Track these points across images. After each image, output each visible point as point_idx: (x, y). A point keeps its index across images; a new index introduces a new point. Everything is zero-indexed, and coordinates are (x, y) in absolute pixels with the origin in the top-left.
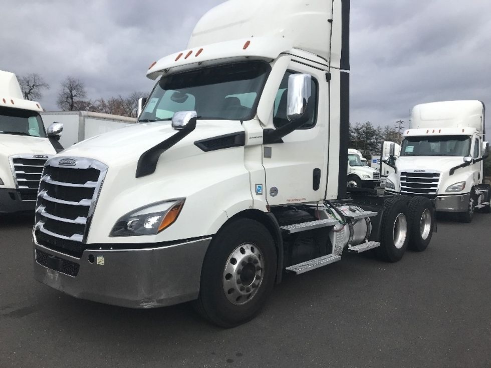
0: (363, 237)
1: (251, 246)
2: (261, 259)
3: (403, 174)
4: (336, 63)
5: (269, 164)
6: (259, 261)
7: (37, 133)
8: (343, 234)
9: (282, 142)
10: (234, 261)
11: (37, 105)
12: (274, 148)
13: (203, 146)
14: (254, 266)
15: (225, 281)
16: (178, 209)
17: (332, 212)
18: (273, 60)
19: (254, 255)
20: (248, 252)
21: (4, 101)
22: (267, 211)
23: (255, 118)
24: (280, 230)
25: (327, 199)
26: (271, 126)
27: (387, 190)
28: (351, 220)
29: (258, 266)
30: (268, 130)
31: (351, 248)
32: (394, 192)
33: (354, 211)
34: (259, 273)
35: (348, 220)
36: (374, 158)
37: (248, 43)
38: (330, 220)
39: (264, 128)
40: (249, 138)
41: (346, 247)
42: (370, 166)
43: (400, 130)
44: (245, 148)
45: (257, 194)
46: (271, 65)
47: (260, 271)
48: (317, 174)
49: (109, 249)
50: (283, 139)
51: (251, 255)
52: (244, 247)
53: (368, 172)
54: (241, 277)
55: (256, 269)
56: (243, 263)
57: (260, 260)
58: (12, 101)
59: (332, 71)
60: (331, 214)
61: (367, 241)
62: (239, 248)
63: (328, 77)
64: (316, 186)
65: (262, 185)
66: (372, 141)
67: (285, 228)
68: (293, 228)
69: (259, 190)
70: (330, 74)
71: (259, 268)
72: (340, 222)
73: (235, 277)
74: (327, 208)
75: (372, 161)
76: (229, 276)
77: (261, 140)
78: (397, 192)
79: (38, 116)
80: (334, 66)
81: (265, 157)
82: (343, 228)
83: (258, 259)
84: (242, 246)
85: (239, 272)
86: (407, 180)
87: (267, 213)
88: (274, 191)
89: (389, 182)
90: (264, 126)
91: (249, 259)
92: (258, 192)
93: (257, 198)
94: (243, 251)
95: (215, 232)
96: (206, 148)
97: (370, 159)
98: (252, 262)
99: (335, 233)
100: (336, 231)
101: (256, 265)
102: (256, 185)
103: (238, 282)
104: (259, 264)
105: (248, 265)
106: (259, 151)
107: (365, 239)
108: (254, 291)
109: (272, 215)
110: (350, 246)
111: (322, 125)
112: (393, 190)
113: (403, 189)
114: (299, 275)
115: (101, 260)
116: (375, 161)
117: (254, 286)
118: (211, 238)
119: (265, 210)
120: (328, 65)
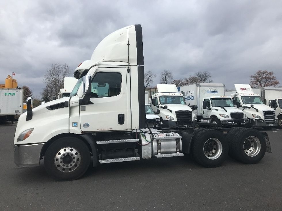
1: (71, 148)
2: (79, 155)
5: (83, 114)
9: (92, 103)
10: (59, 154)
12: (87, 107)
13: (49, 108)
22: (81, 134)
25: (132, 129)
30: (81, 99)
39: (79, 99)
40: (70, 103)
44: (70, 108)
56: (68, 153)
57: (76, 155)
59: (131, 67)
61: (178, 153)
62: (64, 149)
63: (129, 71)
64: (121, 122)
65: (77, 122)
70: (130, 69)
73: (59, 160)
76: (57, 160)
77: (78, 104)
80: (132, 65)
81: (81, 111)
84: (66, 148)
85: (61, 158)
88: (87, 125)
93: (73, 128)
95: (46, 141)
96: (50, 109)
102: (73, 123)
104: (75, 157)
105: (67, 156)
106: (78, 108)
107: (176, 152)
110: (159, 154)
111: (124, 94)
118: (44, 144)
120: (128, 65)
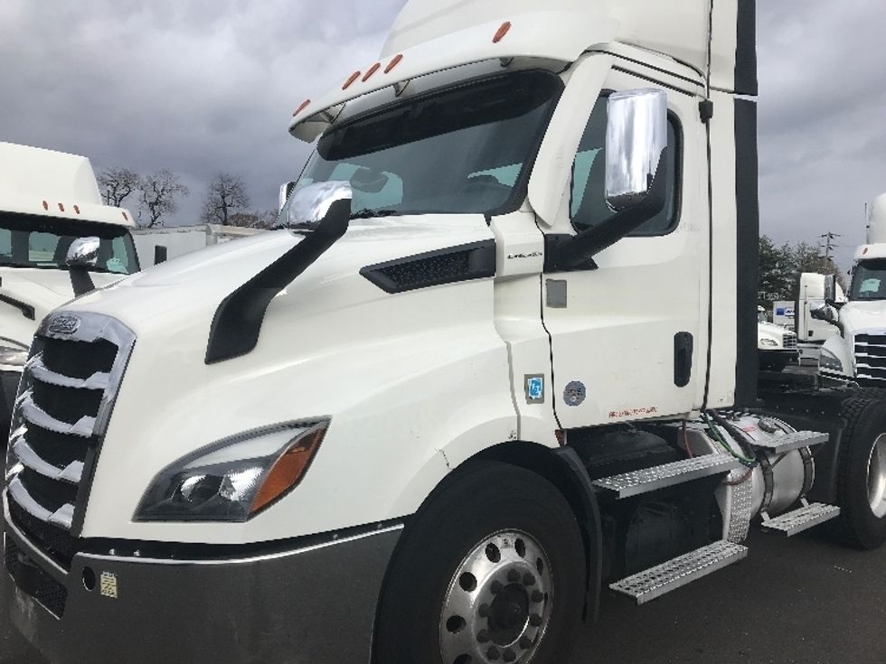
0: (794, 492)
1: (518, 536)
2: (545, 570)
3: (859, 338)
4: (724, 77)
5: (559, 322)
6: (537, 577)
7: (122, 268)
8: (749, 488)
9: (593, 266)
10: (468, 582)
11: (124, 214)
12: (575, 282)
13: (376, 275)
14: (525, 592)
15: (447, 635)
16: (307, 449)
17: (721, 435)
18: (568, 66)
19: (527, 562)
20: (509, 556)
21: (45, 204)
22: (557, 445)
23: (523, 207)
24: (592, 488)
25: (709, 406)
26: (565, 228)
27: (822, 373)
28: (766, 452)
29: (536, 592)
30: (557, 237)
31: (768, 522)
32: (838, 376)
33: (772, 431)
34: (540, 609)
35: (758, 455)
36: (778, 305)
37: (505, 28)
38: (717, 458)
39: (547, 232)
40: (506, 256)
41: (756, 520)
42: (772, 322)
43: (830, 251)
44: (497, 283)
45: (530, 400)
46: (563, 77)
47: (543, 602)
48: (683, 345)
49: (132, 555)
50: (596, 258)
51: (515, 563)
52: (499, 541)
53: (773, 334)
54: (489, 623)
55: (530, 598)
56: (493, 586)
57: (540, 573)
58: (76, 208)
59: (715, 97)
60: (716, 440)
61: (804, 501)
62: (485, 545)
63: (706, 111)
64: (682, 376)
65: (542, 376)
66: (773, 272)
67: (607, 483)
68: (628, 485)
69: (534, 389)
70: (711, 104)
71: (537, 597)
72: (741, 461)
73: (473, 625)
74: (706, 426)
75: (775, 312)
76: (456, 623)
77: (539, 262)
78: (849, 378)
79: (127, 236)
80: (718, 86)
81: (549, 304)
82: (748, 474)
83: (534, 572)
84: (492, 540)
85: (482, 610)
86: (869, 350)
87: (558, 449)
88: (576, 392)
89: (827, 355)
90: (547, 226)
91: (512, 573)
92: (533, 396)
93: (531, 412)
94: (493, 555)
95: (413, 509)
96: (392, 285)
97: (771, 308)
98: (520, 582)
99: (729, 488)
100: (733, 484)
101: (530, 589)
102: (527, 377)
103: (481, 638)
104: (540, 585)
105: (508, 589)
106: (533, 290)
107: (799, 497)
108: (525, 656)
109: (571, 454)
110: (765, 515)
111: (692, 228)
112: (838, 372)
113: (861, 370)
114: (645, 603)
115: (109, 585)
116: (780, 312)
117: (525, 643)
118: (402, 526)
119: (553, 443)
120: (705, 83)
